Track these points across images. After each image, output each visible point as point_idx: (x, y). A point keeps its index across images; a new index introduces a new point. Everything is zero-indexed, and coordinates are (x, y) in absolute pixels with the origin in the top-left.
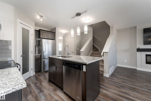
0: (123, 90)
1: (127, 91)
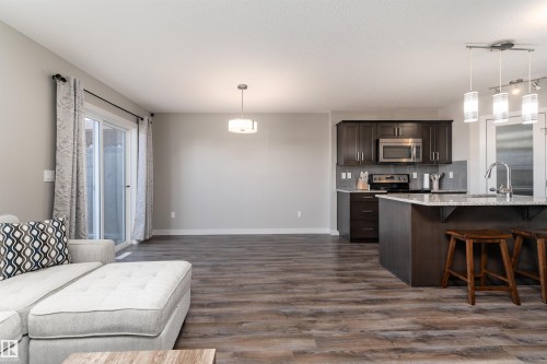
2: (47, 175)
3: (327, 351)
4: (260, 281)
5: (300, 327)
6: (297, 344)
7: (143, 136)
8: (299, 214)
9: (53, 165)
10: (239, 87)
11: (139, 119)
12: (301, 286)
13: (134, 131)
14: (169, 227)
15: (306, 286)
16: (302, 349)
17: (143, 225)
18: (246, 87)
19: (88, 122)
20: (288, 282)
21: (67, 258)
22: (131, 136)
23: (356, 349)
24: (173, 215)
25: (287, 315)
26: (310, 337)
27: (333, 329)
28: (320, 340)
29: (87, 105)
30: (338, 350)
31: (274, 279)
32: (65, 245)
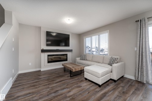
3: (63, 95)
5: (73, 99)
6: (71, 93)
16: (69, 93)
23: (56, 98)
26: (69, 97)
28: (66, 97)
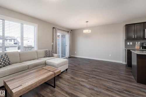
0: (119, 87)
1: (115, 86)
2: (52, 44)
4: (86, 69)
5: (87, 78)
7: (69, 35)
8: (110, 55)
9: (53, 42)
10: (86, 22)
11: (68, 32)
12: (96, 72)
13: (67, 34)
14: (75, 55)
15: (97, 72)
17: (69, 54)
18: (88, 22)
19: (58, 34)
20: (93, 70)
21: (53, 56)
22: (67, 35)
24: (76, 52)
25: (86, 75)
27: (95, 81)
29: (58, 31)
30: (91, 84)
31: (91, 69)
32: (52, 54)
